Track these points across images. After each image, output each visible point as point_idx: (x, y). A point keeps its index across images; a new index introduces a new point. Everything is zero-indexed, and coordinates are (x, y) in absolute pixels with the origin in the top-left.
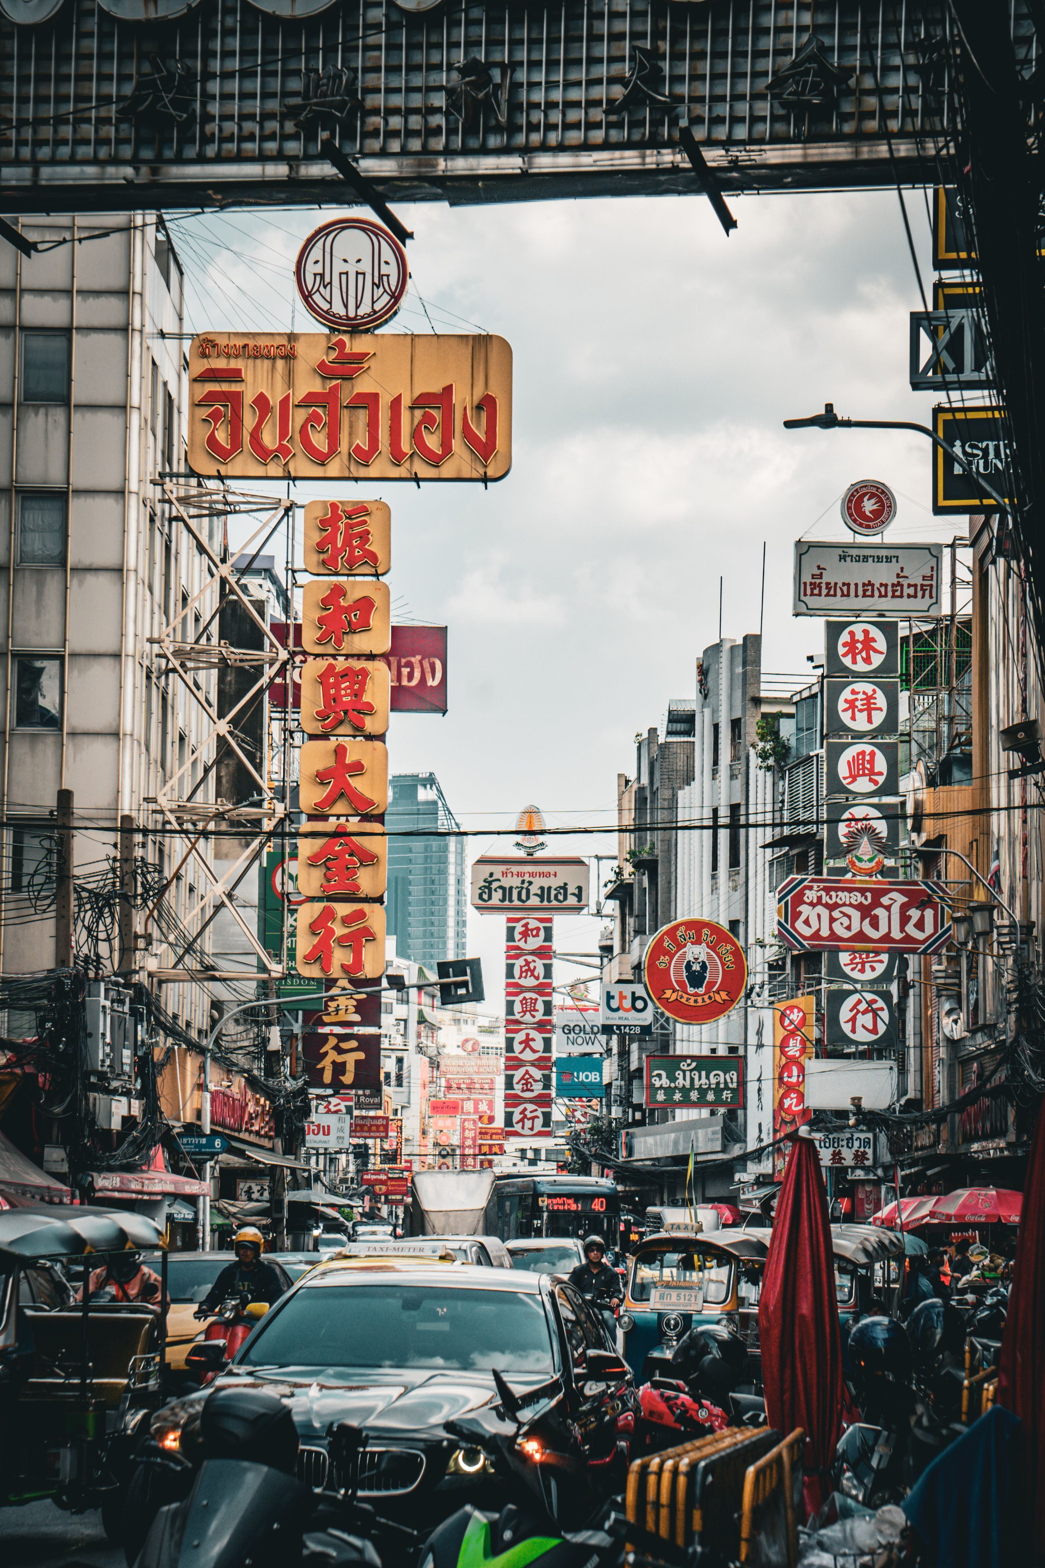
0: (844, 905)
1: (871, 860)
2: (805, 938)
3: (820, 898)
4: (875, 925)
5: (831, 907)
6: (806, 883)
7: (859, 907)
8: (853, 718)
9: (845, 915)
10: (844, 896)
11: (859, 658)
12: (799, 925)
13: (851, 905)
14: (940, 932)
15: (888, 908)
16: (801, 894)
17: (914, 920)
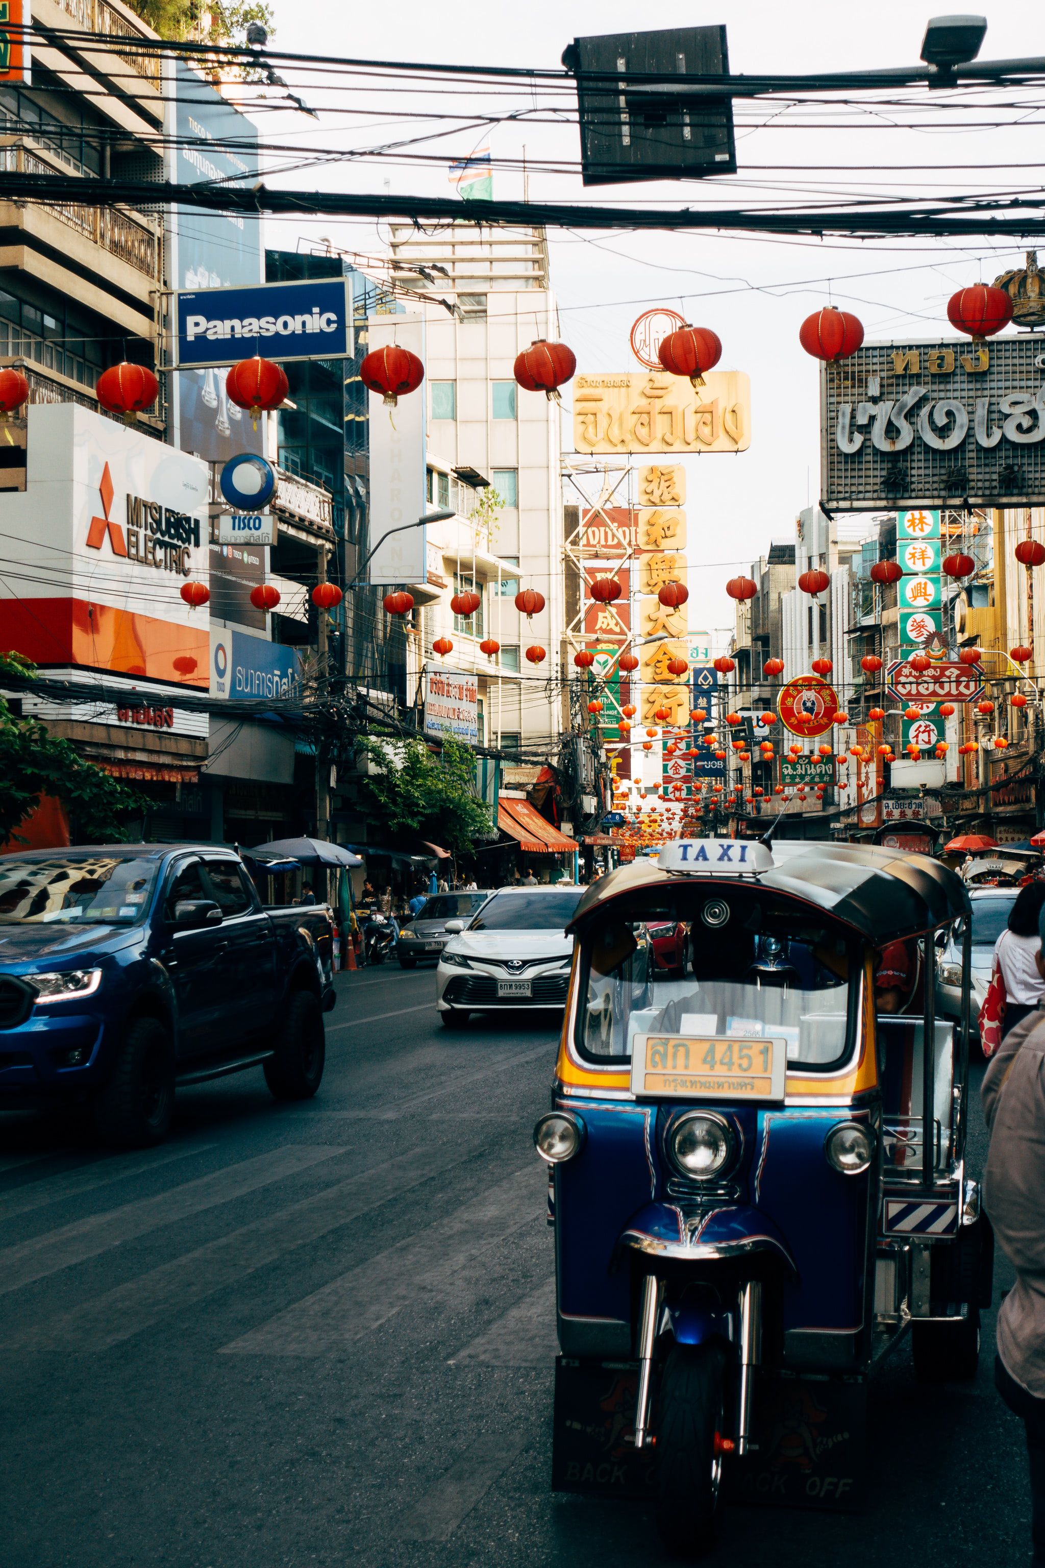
1: (939, 651)
8: (914, 563)
11: (917, 528)
12: (900, 688)
15: (949, 677)
16: (900, 670)
17: (964, 684)
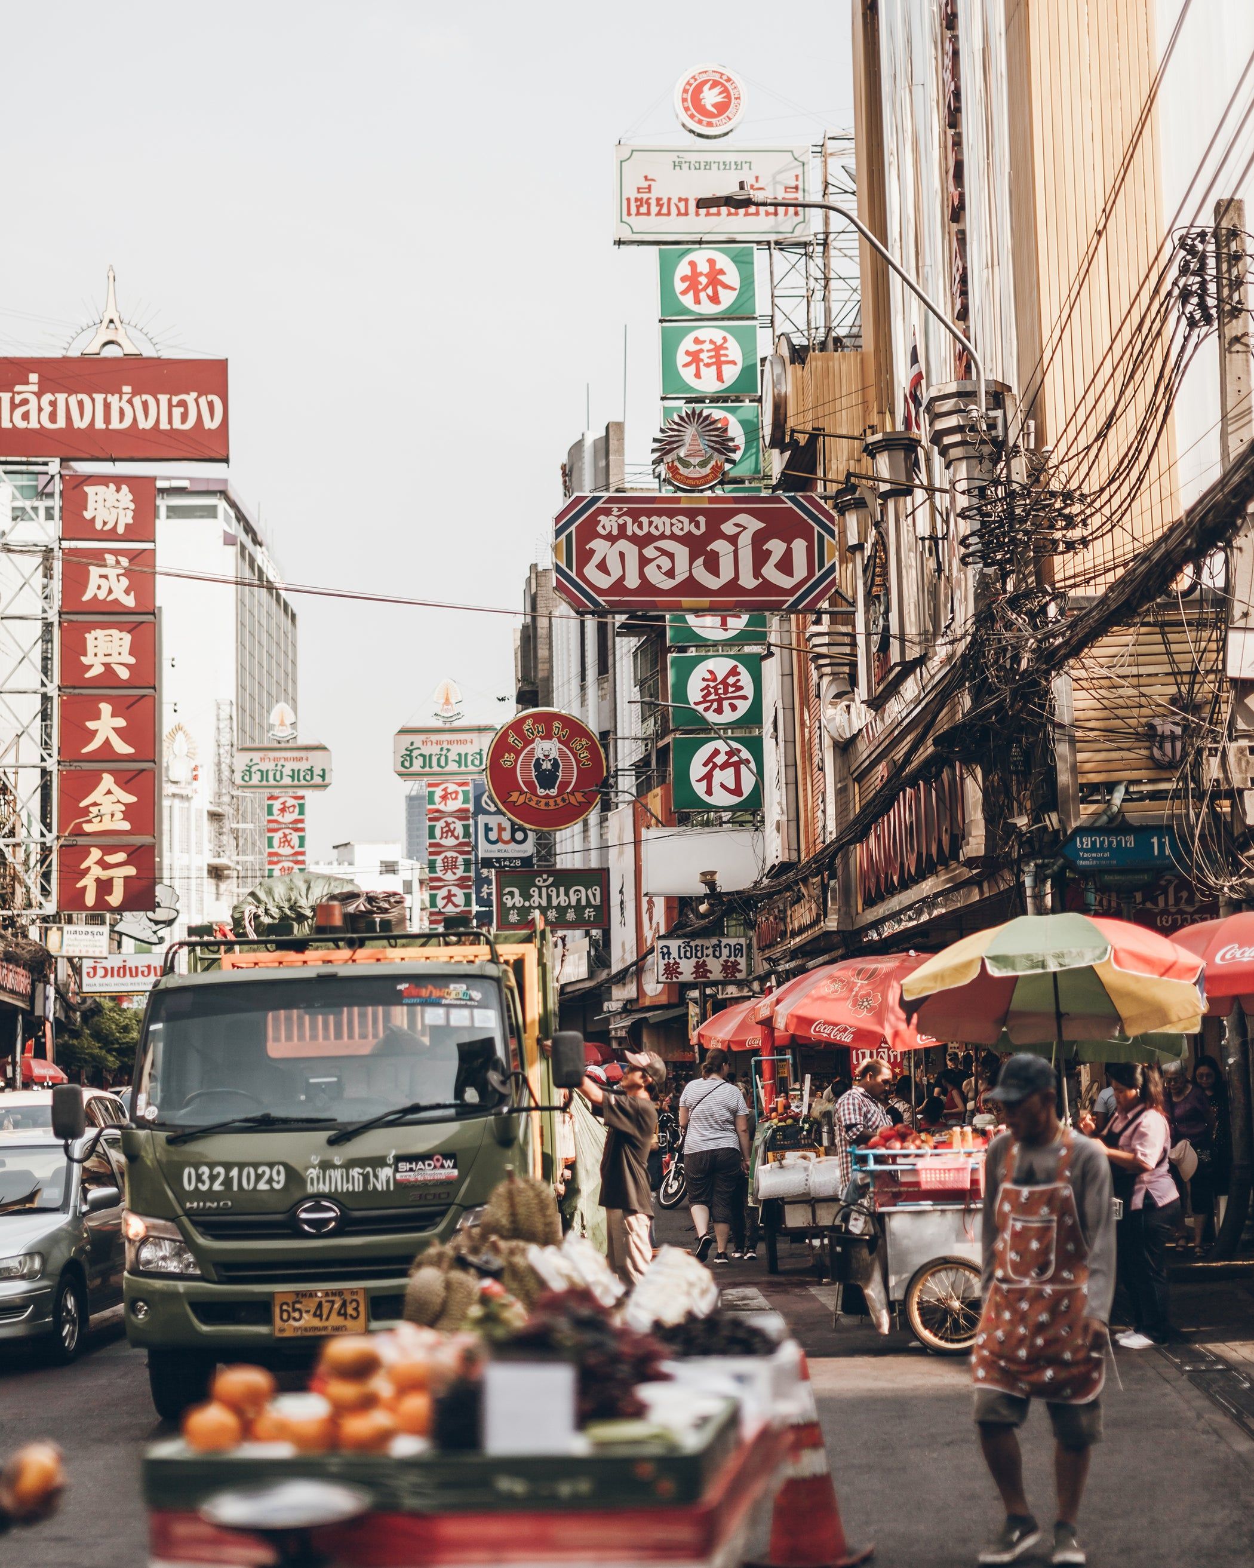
0: (662, 536)
1: (703, 464)
2: (600, 592)
3: (622, 528)
4: (712, 565)
5: (641, 542)
6: (599, 504)
7: (686, 540)
8: (698, 375)
9: (664, 552)
10: (662, 524)
11: (703, 296)
12: (591, 571)
13: (673, 537)
14: (818, 575)
15: (733, 540)
16: (593, 521)
17: (775, 558)
